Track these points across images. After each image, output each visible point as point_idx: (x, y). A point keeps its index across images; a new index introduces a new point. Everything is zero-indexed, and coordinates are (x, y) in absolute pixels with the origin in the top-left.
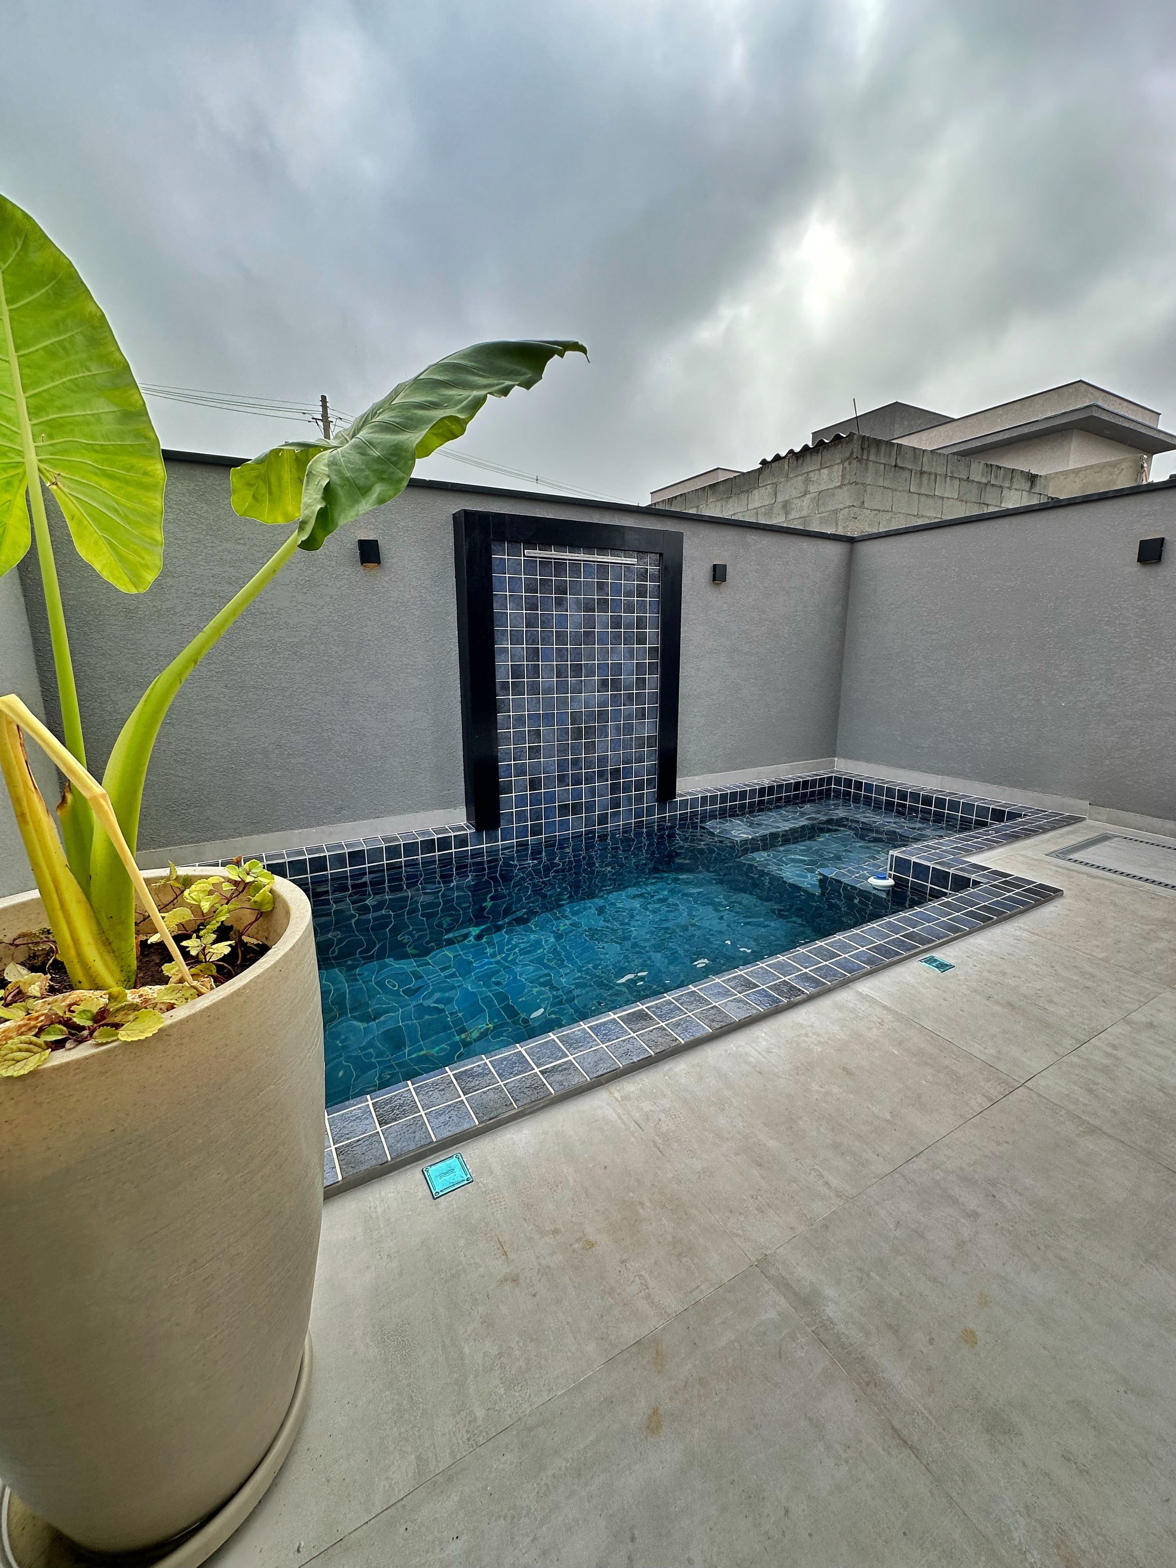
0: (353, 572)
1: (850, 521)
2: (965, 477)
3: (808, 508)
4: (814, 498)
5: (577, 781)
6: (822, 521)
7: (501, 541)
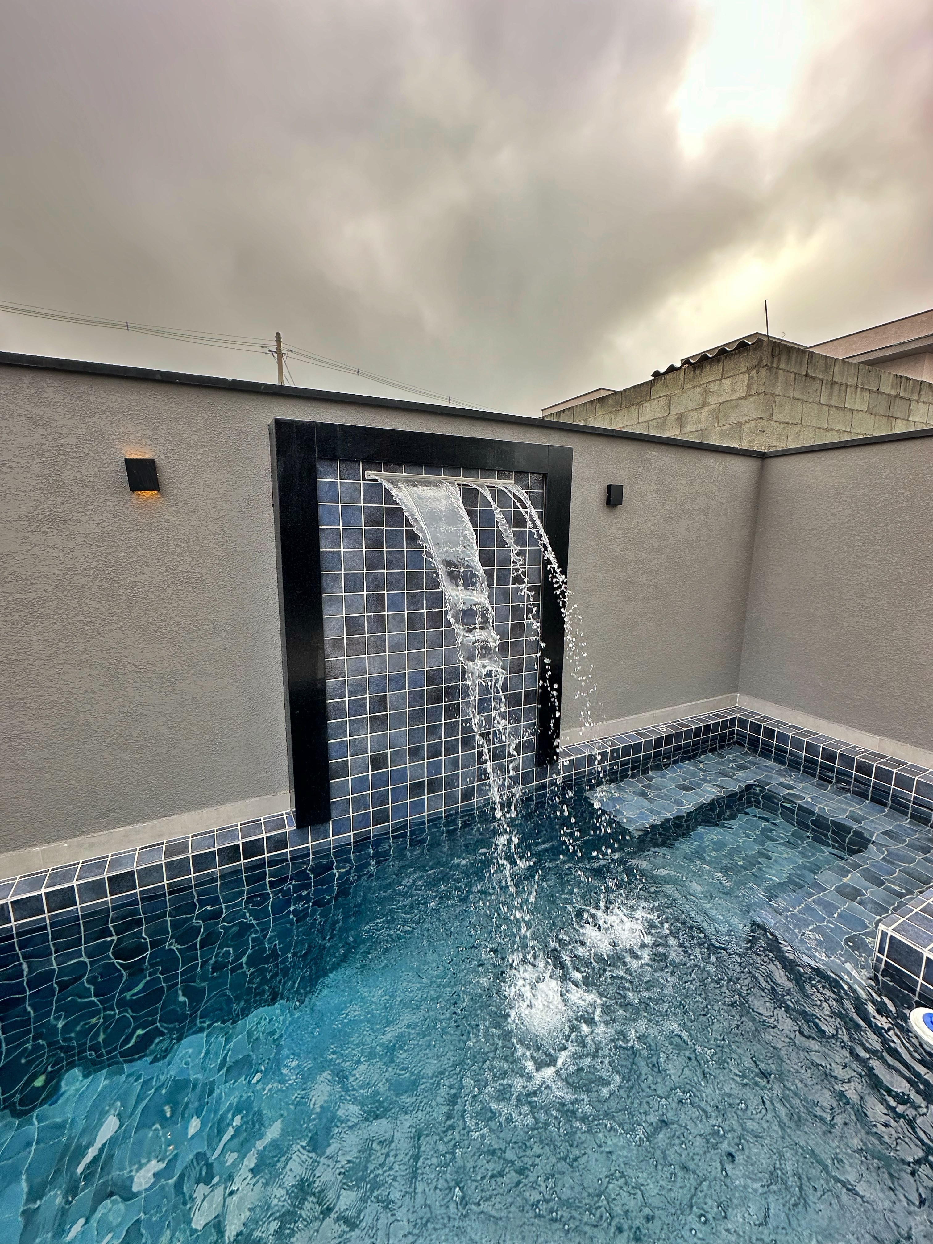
0: (119, 502)
1: (757, 434)
2: (875, 389)
3: (707, 421)
4: (714, 410)
5: (435, 752)
6: (723, 435)
7: (331, 460)
